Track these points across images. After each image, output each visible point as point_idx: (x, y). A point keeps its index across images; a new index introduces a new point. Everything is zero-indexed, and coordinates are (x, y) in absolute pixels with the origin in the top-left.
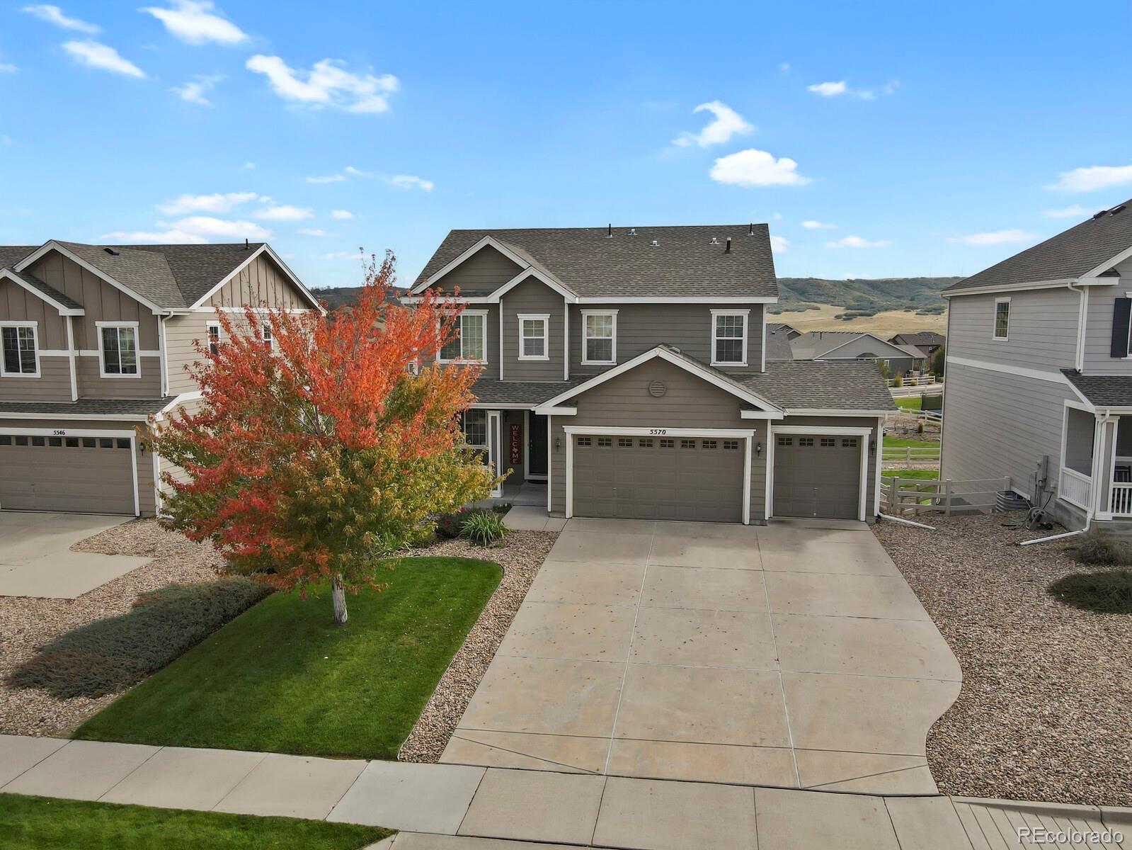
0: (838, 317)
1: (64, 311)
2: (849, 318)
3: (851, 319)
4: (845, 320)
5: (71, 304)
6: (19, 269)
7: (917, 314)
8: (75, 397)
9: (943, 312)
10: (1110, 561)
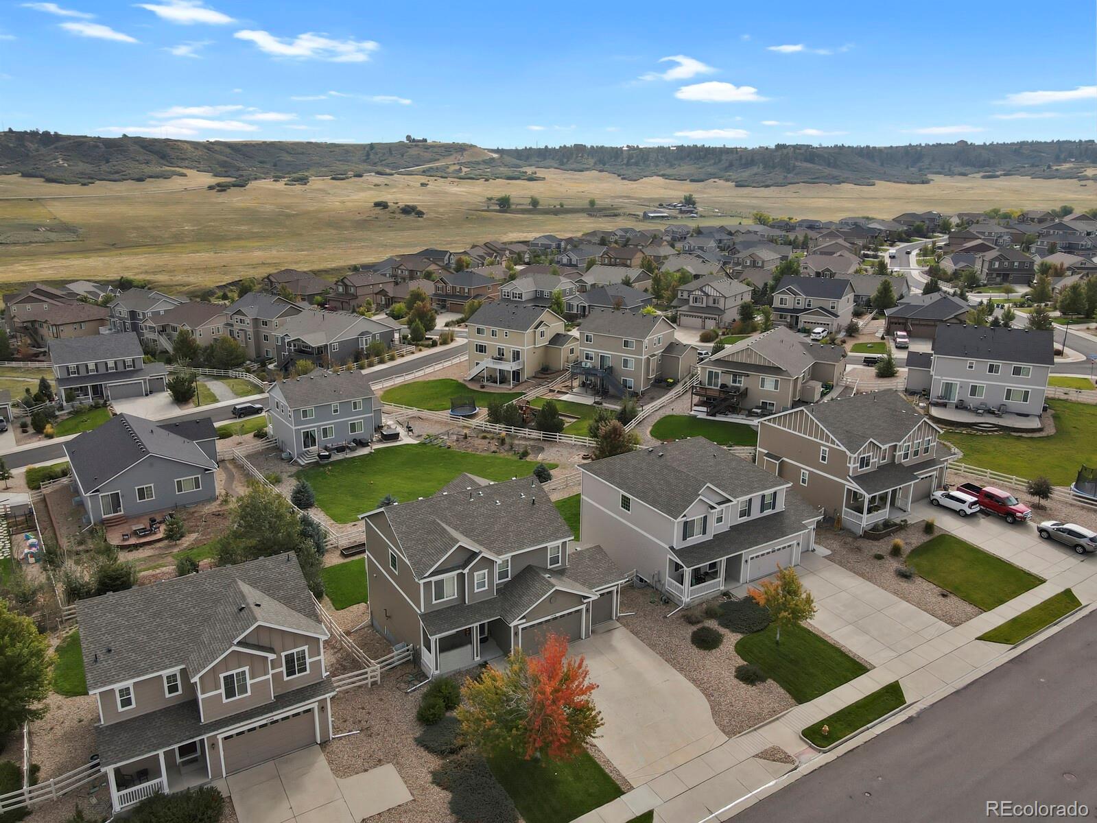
0: (211, 188)
1: (271, 656)
2: (222, 188)
3: (224, 190)
4: (219, 191)
5: (271, 650)
6: (235, 642)
7: (286, 184)
8: (273, 698)
9: (308, 182)
10: (699, 622)
